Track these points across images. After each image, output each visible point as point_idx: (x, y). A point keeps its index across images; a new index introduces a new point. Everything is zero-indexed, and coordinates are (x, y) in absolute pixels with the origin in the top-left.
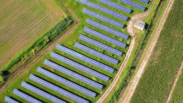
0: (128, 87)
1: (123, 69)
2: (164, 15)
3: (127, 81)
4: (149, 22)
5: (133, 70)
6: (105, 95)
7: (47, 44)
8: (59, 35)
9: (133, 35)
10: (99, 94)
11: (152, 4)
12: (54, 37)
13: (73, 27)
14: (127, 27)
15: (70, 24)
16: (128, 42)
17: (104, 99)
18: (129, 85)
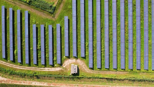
0: (22, 79)
1: (33, 70)
2: (93, 85)
3: (26, 77)
4: (81, 75)
5: (36, 77)
6: (8, 65)
7: (25, 2)
8: (36, 8)
9: (64, 67)
10: (7, 60)
11: (99, 72)
12: (34, 5)
13: (48, 16)
14: (69, 59)
15: (49, 12)
16: (56, 65)
17: (5, 65)
18: (24, 79)
